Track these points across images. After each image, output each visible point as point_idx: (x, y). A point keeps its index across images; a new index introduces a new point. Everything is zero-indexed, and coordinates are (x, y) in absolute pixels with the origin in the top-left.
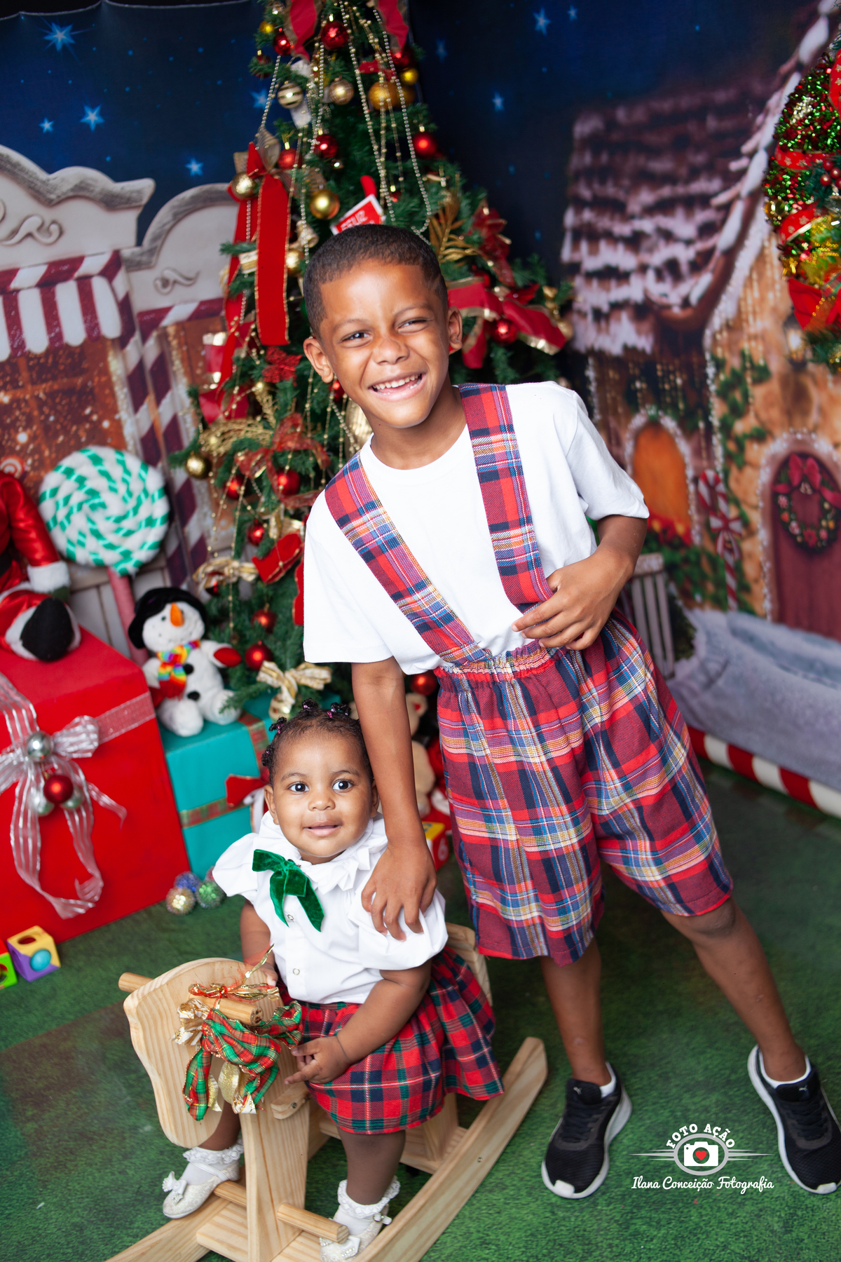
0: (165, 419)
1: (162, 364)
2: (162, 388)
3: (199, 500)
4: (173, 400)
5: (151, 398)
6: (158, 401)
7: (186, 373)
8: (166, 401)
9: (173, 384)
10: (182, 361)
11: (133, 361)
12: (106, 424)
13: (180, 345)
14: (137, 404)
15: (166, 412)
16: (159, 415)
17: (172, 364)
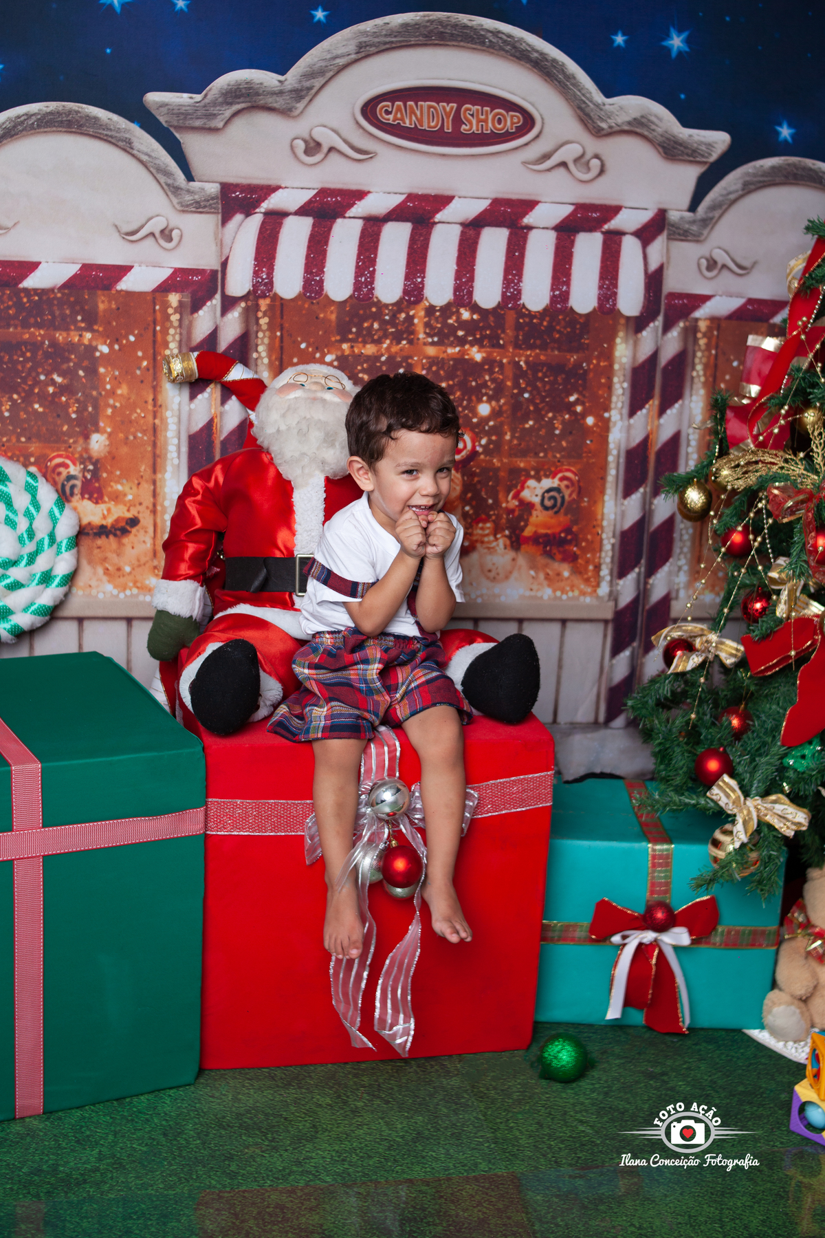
0: (665, 434)
1: (680, 363)
2: (672, 396)
3: (676, 550)
4: (680, 413)
5: (655, 403)
6: (662, 411)
7: (705, 384)
8: (671, 412)
9: (687, 392)
10: (706, 367)
11: (645, 351)
12: (590, 421)
13: (708, 346)
14: (634, 407)
15: (668, 425)
16: (659, 426)
17: (693, 368)
